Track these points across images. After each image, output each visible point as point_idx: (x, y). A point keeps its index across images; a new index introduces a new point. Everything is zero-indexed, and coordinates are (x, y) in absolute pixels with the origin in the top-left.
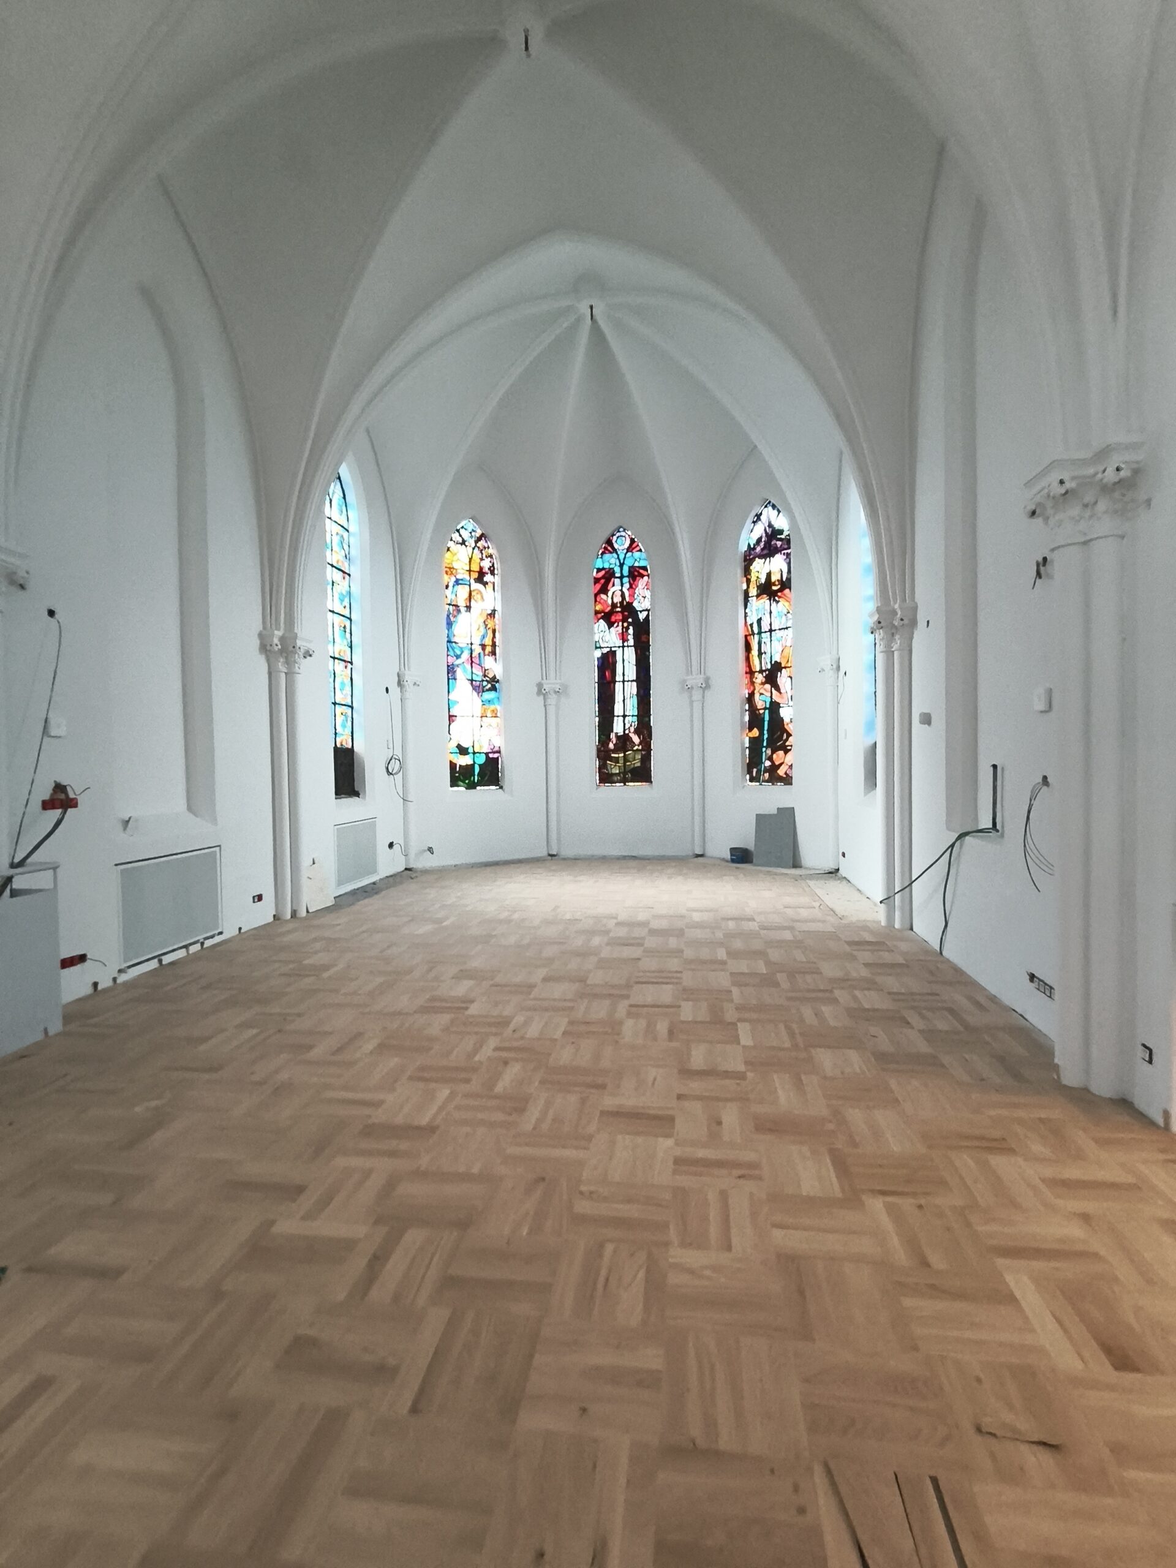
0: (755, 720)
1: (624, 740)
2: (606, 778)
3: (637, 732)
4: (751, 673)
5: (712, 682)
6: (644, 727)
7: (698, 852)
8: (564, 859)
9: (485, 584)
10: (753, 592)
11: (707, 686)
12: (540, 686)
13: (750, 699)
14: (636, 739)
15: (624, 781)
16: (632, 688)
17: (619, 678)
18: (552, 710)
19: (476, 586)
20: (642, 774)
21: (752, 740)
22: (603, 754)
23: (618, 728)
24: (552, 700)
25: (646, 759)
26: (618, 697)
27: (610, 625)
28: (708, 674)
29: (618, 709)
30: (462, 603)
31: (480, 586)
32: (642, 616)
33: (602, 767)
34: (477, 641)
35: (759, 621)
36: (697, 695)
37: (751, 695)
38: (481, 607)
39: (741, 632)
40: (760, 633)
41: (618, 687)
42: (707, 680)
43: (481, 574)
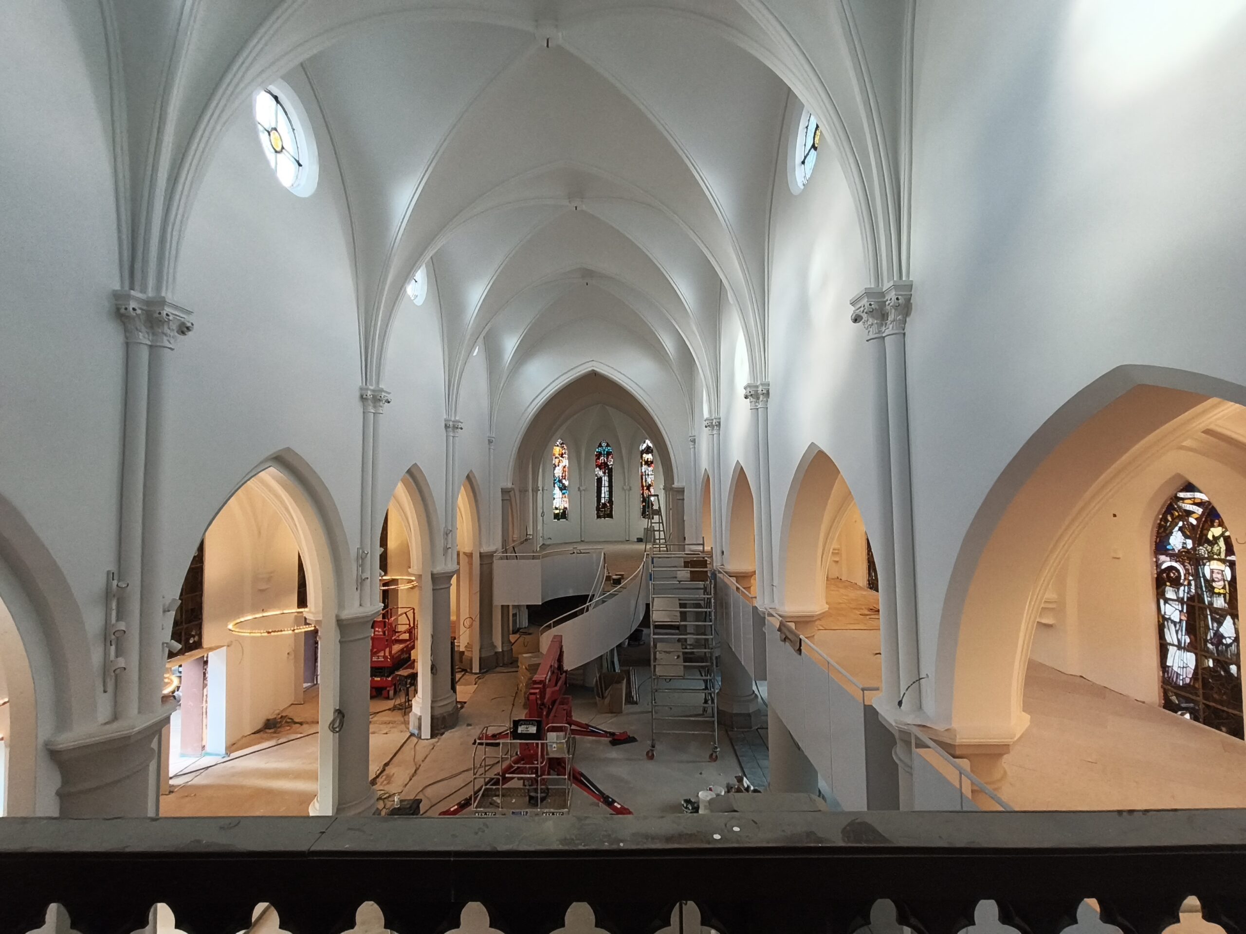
0: (644, 500)
1: (604, 504)
2: (599, 517)
3: (608, 503)
4: (643, 486)
5: (632, 488)
6: (611, 501)
7: (627, 539)
8: (587, 542)
9: (563, 457)
10: (643, 463)
11: (630, 489)
12: (579, 488)
13: (643, 494)
14: (608, 505)
15: (605, 518)
16: (607, 489)
17: (603, 485)
18: (583, 496)
19: (561, 458)
20: (610, 516)
21: (643, 506)
22: (598, 509)
23: (603, 501)
24: (583, 492)
25: (611, 511)
26: (603, 492)
27: (600, 469)
28: (631, 485)
29: (603, 495)
30: (557, 464)
31: (562, 459)
32: (610, 467)
33: (597, 514)
34: (561, 475)
35: (645, 472)
36: (627, 492)
37: (643, 493)
38: (561, 465)
39: (640, 474)
40: (645, 475)
41: (603, 488)
42: (630, 487)
43: (562, 454)
